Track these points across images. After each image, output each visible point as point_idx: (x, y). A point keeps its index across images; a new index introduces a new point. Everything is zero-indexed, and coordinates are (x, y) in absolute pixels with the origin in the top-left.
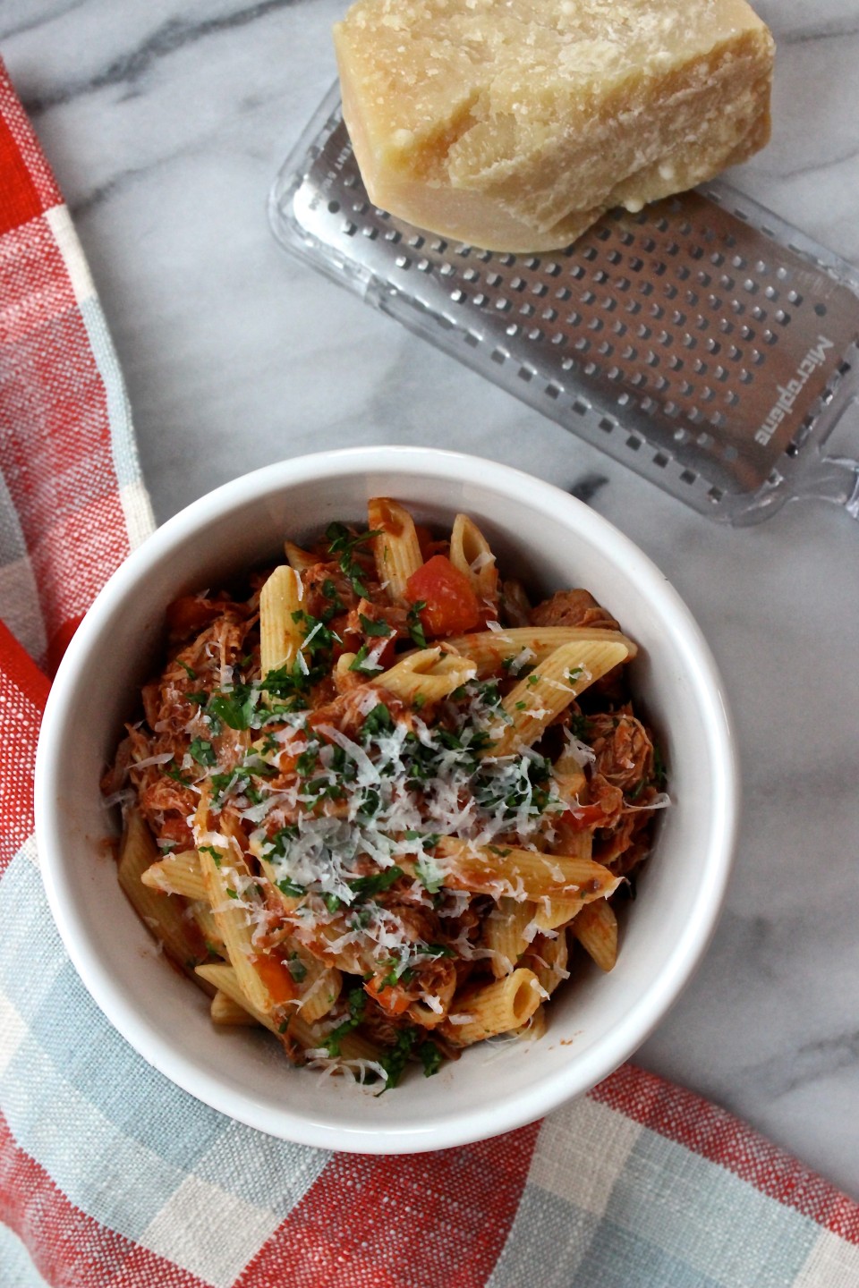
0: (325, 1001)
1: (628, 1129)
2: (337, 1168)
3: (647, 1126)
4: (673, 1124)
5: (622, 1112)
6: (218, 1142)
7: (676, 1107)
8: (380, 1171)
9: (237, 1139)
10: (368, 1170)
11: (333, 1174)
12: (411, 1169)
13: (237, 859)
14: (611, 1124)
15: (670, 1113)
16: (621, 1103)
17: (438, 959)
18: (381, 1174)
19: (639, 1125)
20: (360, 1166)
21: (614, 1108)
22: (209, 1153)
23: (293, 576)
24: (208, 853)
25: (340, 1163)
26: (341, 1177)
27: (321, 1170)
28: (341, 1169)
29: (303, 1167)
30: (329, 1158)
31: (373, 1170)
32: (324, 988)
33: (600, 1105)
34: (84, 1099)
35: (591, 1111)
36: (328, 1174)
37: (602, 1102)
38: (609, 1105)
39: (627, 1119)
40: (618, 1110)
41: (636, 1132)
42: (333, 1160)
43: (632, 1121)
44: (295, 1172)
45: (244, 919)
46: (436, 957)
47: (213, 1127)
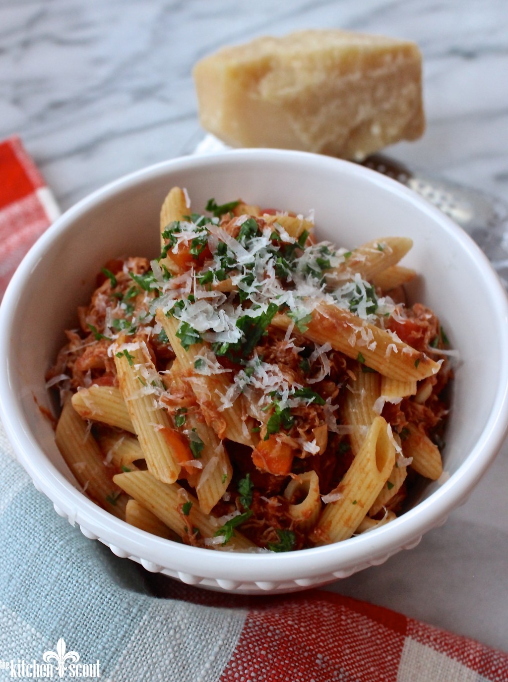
0: (219, 482)
1: (466, 675)
2: (237, 667)
3: (480, 673)
4: (500, 672)
5: (458, 661)
6: (133, 638)
7: (499, 658)
8: (274, 672)
9: (149, 634)
10: (264, 670)
11: (234, 673)
12: (300, 674)
13: (145, 360)
14: (452, 671)
15: (495, 663)
16: (456, 653)
17: (312, 404)
18: (275, 675)
19: (474, 672)
20: (256, 666)
21: (452, 658)
22: (125, 652)
23: (183, 194)
24: (124, 358)
25: (239, 662)
26: (241, 676)
27: (223, 669)
28: (240, 668)
29: (207, 665)
30: (230, 657)
31: (268, 671)
32: (218, 468)
33: (441, 655)
34: (19, 619)
35: (435, 658)
36: (230, 672)
37: (441, 652)
38: (448, 655)
39: (463, 666)
40: (455, 659)
41: (472, 678)
42: (233, 659)
43: (468, 669)
44: (200, 670)
45: (152, 405)
46: (311, 401)
47: (128, 621)
